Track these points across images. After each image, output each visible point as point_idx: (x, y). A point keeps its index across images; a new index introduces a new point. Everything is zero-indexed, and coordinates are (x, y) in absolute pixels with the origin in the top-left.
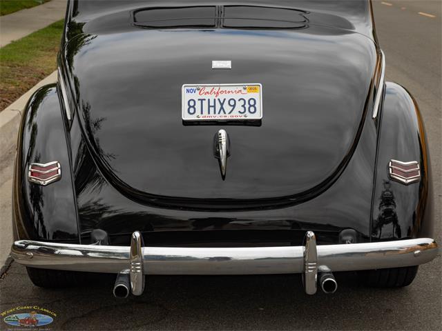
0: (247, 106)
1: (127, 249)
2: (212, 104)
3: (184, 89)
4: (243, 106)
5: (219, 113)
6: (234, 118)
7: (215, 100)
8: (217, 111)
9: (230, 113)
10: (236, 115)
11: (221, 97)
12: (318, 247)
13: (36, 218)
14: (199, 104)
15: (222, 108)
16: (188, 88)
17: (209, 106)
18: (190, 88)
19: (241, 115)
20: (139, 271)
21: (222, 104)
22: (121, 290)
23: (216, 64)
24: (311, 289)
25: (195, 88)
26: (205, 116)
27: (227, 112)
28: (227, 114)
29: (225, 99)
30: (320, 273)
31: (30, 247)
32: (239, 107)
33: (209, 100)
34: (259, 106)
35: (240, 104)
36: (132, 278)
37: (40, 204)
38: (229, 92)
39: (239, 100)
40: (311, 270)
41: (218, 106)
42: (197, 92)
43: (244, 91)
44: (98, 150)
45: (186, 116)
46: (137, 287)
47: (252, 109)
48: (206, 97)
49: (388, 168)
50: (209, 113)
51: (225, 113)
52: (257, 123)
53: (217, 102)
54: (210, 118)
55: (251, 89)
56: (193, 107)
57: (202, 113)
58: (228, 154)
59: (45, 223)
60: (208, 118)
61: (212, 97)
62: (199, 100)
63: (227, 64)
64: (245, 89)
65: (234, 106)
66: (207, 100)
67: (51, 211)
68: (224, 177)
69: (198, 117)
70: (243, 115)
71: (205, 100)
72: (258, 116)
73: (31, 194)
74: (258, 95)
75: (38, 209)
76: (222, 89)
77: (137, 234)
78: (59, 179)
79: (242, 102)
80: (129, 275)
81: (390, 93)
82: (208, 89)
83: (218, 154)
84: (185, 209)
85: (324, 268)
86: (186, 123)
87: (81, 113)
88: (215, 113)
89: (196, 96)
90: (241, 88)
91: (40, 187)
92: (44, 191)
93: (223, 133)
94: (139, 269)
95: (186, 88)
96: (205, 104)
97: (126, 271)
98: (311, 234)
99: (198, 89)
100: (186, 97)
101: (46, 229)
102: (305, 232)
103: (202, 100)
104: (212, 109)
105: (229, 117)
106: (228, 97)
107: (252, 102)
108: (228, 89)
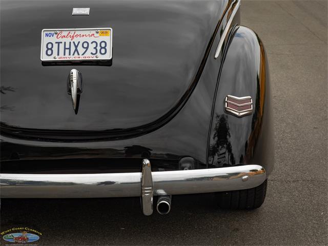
0: (99, 48)
2: (67, 46)
3: (43, 34)
4: (95, 48)
5: (73, 54)
6: (87, 59)
7: (70, 42)
8: (72, 52)
9: (83, 54)
10: (88, 56)
11: (76, 40)
14: (55, 46)
15: (76, 50)
16: (47, 32)
17: (65, 49)
18: (49, 32)
19: (93, 56)
21: (76, 47)
23: (76, 11)
25: (53, 32)
26: (61, 57)
27: (81, 53)
28: (80, 56)
29: (79, 42)
32: (91, 49)
33: (65, 43)
34: (109, 48)
35: (92, 46)
38: (83, 36)
39: (92, 43)
40: (147, 193)
41: (73, 48)
42: (55, 36)
43: (96, 35)
45: (44, 58)
47: (103, 51)
48: (63, 40)
49: (224, 102)
50: (65, 55)
51: (79, 54)
52: (108, 63)
53: (72, 44)
54: (66, 59)
55: (102, 33)
56: (51, 49)
57: (58, 55)
58: (80, 91)
60: (64, 59)
61: (68, 40)
62: (56, 43)
63: (86, 11)
64: (97, 33)
65: (87, 48)
66: (63, 43)
69: (55, 58)
70: (95, 56)
71: (61, 43)
72: (108, 56)
74: (108, 39)
76: (77, 33)
79: (94, 45)
82: (65, 33)
84: (42, 139)
86: (45, 64)
88: (70, 54)
89: (53, 39)
90: (94, 32)
93: (74, 72)
95: (45, 32)
96: (62, 46)
99: (56, 34)
100: (45, 40)
103: (59, 43)
104: (67, 51)
105: (82, 58)
106: (82, 40)
107: (103, 45)
108: (82, 33)
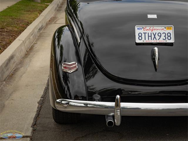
0: (167, 36)
1: (112, 104)
2: (150, 35)
3: (136, 28)
4: (165, 36)
5: (153, 39)
6: (161, 42)
7: (151, 33)
9: (159, 39)
10: (161, 41)
11: (154, 32)
13: (66, 89)
14: (143, 35)
15: (155, 37)
16: (138, 27)
17: (149, 36)
18: (139, 27)
19: (164, 40)
20: (119, 114)
21: (155, 35)
22: (110, 123)
23: (150, 16)
25: (141, 27)
26: (147, 41)
28: (157, 40)
29: (156, 33)
32: (163, 36)
33: (148, 33)
34: (172, 36)
35: (163, 35)
36: (115, 117)
37: (68, 82)
38: (158, 29)
39: (163, 33)
41: (153, 36)
42: (143, 29)
43: (165, 29)
44: (95, 56)
45: (138, 41)
46: (118, 122)
47: (169, 38)
48: (147, 32)
50: (149, 39)
51: (156, 39)
52: (171, 44)
53: (152, 34)
54: (149, 42)
55: (168, 28)
56: (141, 36)
57: (145, 39)
59: (71, 91)
60: (148, 42)
61: (150, 32)
62: (144, 33)
63: (155, 16)
64: (165, 28)
65: (160, 36)
66: (147, 33)
67: (73, 86)
68: (156, 70)
69: (143, 41)
70: (165, 40)
71: (146, 33)
72: (172, 41)
73: (63, 78)
74: (171, 31)
75: (67, 85)
76: (154, 28)
77: (118, 96)
78: (77, 70)
79: (164, 35)
80: (113, 116)
82: (148, 28)
84: (138, 85)
86: (137, 44)
87: (85, 38)
88: (151, 39)
89: (142, 31)
90: (163, 28)
92: (69, 76)
93: (156, 49)
94: (119, 113)
95: (137, 27)
96: (147, 35)
97: (112, 114)
99: (143, 28)
100: (137, 32)
101: (71, 94)
103: (145, 33)
104: (150, 38)
105: (158, 41)
106: (157, 32)
107: (169, 35)
108: (157, 28)
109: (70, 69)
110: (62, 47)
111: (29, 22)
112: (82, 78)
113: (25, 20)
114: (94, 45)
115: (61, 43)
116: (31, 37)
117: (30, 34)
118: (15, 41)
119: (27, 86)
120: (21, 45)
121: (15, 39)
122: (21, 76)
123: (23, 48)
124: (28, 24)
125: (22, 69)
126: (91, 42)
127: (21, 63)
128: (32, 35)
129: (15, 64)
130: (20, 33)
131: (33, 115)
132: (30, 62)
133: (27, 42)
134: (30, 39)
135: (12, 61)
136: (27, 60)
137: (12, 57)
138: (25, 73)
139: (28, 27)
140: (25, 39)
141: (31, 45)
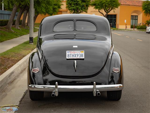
0: (81, 56)
1: (54, 86)
2: (73, 55)
3: (67, 52)
4: (80, 56)
8: (74, 57)
10: (78, 58)
12: (96, 86)
13: (34, 81)
15: (75, 56)
17: (72, 56)
21: (75, 55)
22: (53, 95)
23: (74, 47)
24: (95, 95)
26: (72, 58)
30: (97, 92)
31: (32, 86)
34: (84, 55)
36: (56, 92)
37: (35, 78)
40: (95, 90)
41: (74, 56)
42: (70, 52)
44: (48, 66)
45: (67, 58)
46: (57, 94)
47: (82, 56)
48: (72, 54)
49: (112, 69)
52: (83, 59)
53: (74, 54)
56: (69, 56)
58: (77, 66)
59: (36, 82)
63: (77, 47)
64: (80, 52)
65: (78, 56)
68: (76, 71)
69: (70, 58)
72: (83, 58)
73: (33, 76)
74: (83, 53)
76: (75, 52)
77: (57, 83)
78: (39, 72)
79: (80, 55)
80: (55, 92)
81: (114, 54)
82: (72, 52)
83: (74, 66)
84: (67, 78)
85: (98, 90)
86: (67, 59)
87: (44, 58)
89: (69, 53)
91: (35, 73)
92: (35, 75)
94: (57, 90)
96: (72, 55)
97: (54, 91)
98: (95, 83)
100: (67, 54)
102: (93, 82)
103: (71, 54)
104: (73, 56)
105: (77, 58)
106: (77, 53)
107: (82, 55)
108: (77, 52)
109: (36, 71)
110: (33, 62)
111: (25, 55)
112: (41, 76)
113: (22, 54)
114: (48, 60)
115: (32, 60)
116: (25, 63)
117: (24, 61)
118: (15, 65)
119: (19, 86)
120: (18, 67)
121: (15, 64)
122: (17, 82)
123: (19, 68)
124: (24, 56)
125: (18, 79)
126: (46, 59)
127: (18, 76)
128: (26, 62)
129: (14, 76)
130: (19, 61)
131: (21, 97)
132: (23, 75)
133: (22, 66)
134: (24, 64)
135: (13, 75)
136: (22, 75)
137: (13, 73)
138: (19, 80)
139: (24, 58)
140: (21, 64)
141: (25, 67)
